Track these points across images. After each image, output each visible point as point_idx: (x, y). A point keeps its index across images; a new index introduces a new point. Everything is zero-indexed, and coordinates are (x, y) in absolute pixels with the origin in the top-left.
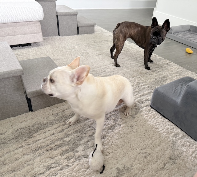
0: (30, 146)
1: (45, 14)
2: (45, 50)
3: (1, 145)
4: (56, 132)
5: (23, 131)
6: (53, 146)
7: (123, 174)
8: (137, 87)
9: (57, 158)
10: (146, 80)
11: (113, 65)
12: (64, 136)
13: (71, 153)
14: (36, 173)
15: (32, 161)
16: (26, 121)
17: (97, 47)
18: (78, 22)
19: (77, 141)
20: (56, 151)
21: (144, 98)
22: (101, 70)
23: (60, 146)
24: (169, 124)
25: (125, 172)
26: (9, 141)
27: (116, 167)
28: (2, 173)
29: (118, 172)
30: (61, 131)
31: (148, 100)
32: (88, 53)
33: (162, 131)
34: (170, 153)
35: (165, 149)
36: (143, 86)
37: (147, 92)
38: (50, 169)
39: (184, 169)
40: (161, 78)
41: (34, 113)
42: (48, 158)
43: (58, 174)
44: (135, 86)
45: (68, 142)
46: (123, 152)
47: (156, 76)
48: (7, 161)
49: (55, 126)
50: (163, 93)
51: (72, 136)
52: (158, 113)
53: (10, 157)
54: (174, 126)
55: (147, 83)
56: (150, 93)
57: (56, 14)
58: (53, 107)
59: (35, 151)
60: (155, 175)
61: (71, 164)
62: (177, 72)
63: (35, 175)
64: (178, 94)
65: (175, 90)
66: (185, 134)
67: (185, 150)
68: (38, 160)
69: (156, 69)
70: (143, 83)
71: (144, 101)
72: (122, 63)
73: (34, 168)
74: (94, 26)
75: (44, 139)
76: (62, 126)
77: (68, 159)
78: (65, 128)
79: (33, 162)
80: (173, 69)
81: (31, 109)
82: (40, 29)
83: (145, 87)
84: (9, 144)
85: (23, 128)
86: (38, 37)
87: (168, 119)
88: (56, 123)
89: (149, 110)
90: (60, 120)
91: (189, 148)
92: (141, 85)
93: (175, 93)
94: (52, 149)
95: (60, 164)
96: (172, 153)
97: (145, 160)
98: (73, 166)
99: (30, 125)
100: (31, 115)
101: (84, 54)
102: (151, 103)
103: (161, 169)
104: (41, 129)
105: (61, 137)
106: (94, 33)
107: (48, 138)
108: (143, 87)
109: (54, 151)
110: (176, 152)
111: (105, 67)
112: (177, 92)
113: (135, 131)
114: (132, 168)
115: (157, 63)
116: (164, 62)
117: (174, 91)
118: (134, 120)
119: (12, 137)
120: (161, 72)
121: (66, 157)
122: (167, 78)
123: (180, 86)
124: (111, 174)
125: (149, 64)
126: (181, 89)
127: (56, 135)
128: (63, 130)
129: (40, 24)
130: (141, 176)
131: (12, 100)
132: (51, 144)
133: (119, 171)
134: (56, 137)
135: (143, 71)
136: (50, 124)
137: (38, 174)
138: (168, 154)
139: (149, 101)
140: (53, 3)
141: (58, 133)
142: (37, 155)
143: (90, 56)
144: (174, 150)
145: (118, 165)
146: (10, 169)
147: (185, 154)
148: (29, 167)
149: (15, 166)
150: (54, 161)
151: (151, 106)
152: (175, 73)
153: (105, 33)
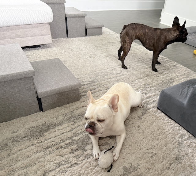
0: (41, 144)
1: (54, 16)
2: (54, 52)
3: (14, 143)
4: (65, 132)
5: (34, 130)
6: (63, 144)
7: (130, 172)
8: (144, 89)
9: (66, 156)
10: (154, 82)
11: (120, 66)
12: (73, 135)
13: (80, 152)
14: (46, 169)
15: (42, 158)
16: (37, 121)
17: (105, 49)
18: (86, 24)
19: (85, 140)
20: (66, 150)
21: (151, 100)
22: (109, 72)
23: (69, 144)
24: (175, 125)
25: (132, 171)
26: (21, 139)
27: (123, 166)
28: (15, 169)
29: (125, 171)
30: (70, 131)
31: (154, 101)
32: (96, 55)
33: (169, 132)
34: (176, 153)
35: (171, 150)
36: (150, 87)
37: (153, 94)
38: (60, 166)
39: (189, 169)
40: (169, 80)
41: (44, 113)
42: (58, 156)
43: (67, 171)
44: (142, 87)
45: (77, 141)
46: (129, 151)
47: (163, 78)
48: (20, 158)
49: (64, 126)
50: (169, 95)
51: (81, 136)
52: (165, 115)
53: (22, 155)
54: (180, 128)
55: (154, 85)
56: (157, 94)
57: (65, 16)
58: (62, 108)
59: (45, 149)
60: (161, 174)
61: (80, 162)
62: (184, 74)
63: (46, 172)
64: (185, 96)
65: (182, 92)
66: (191, 135)
67: (190, 151)
68: (48, 157)
69: (163, 71)
70: (149, 85)
71: (151, 103)
72: (129, 65)
73: (45, 165)
74: (101, 28)
75: (54, 137)
76: (71, 126)
77: (77, 157)
78: (74, 128)
79: (44, 160)
80: (181, 71)
81: (41, 109)
82: (50, 31)
83: (152, 88)
84: (21, 142)
85: (34, 127)
86: (47, 39)
87: (175, 121)
88: (66, 122)
89: (156, 112)
90: (69, 120)
91: (194, 149)
92: (148, 86)
93: (181, 95)
94: (62, 147)
95: (70, 162)
96: (178, 153)
97: (151, 159)
98: (82, 164)
99: (41, 124)
100: (41, 115)
101: (92, 56)
102: (158, 105)
103: (166, 168)
104: (51, 129)
105: (70, 136)
106: (102, 35)
107: (58, 137)
108: (150, 89)
109: (64, 149)
110: (181, 153)
111: (113, 68)
112: (184, 94)
113: (141, 131)
114: (139, 167)
115: (165, 65)
116: (171, 64)
117: (180, 92)
118: (140, 121)
119: (24, 136)
120: (168, 74)
121: (75, 155)
122: (175, 80)
123: (187, 88)
124: (118, 172)
125: (157, 66)
126: (188, 91)
127: (65, 134)
128: (72, 129)
129: (49, 26)
130: (147, 174)
131: (24, 100)
132: (61, 142)
133: (126, 169)
134: (66, 136)
135: (150, 73)
136: (60, 124)
137: (49, 171)
138: (174, 154)
139: (156, 103)
140: (62, 5)
141: (67, 132)
142: (48, 153)
143: (98, 58)
144: (179, 150)
145: (125, 163)
146: (23, 165)
147: (190, 155)
148: (40, 164)
149: (27, 163)
150: (64, 159)
151: (158, 108)
152: (182, 75)
153: (113, 34)
